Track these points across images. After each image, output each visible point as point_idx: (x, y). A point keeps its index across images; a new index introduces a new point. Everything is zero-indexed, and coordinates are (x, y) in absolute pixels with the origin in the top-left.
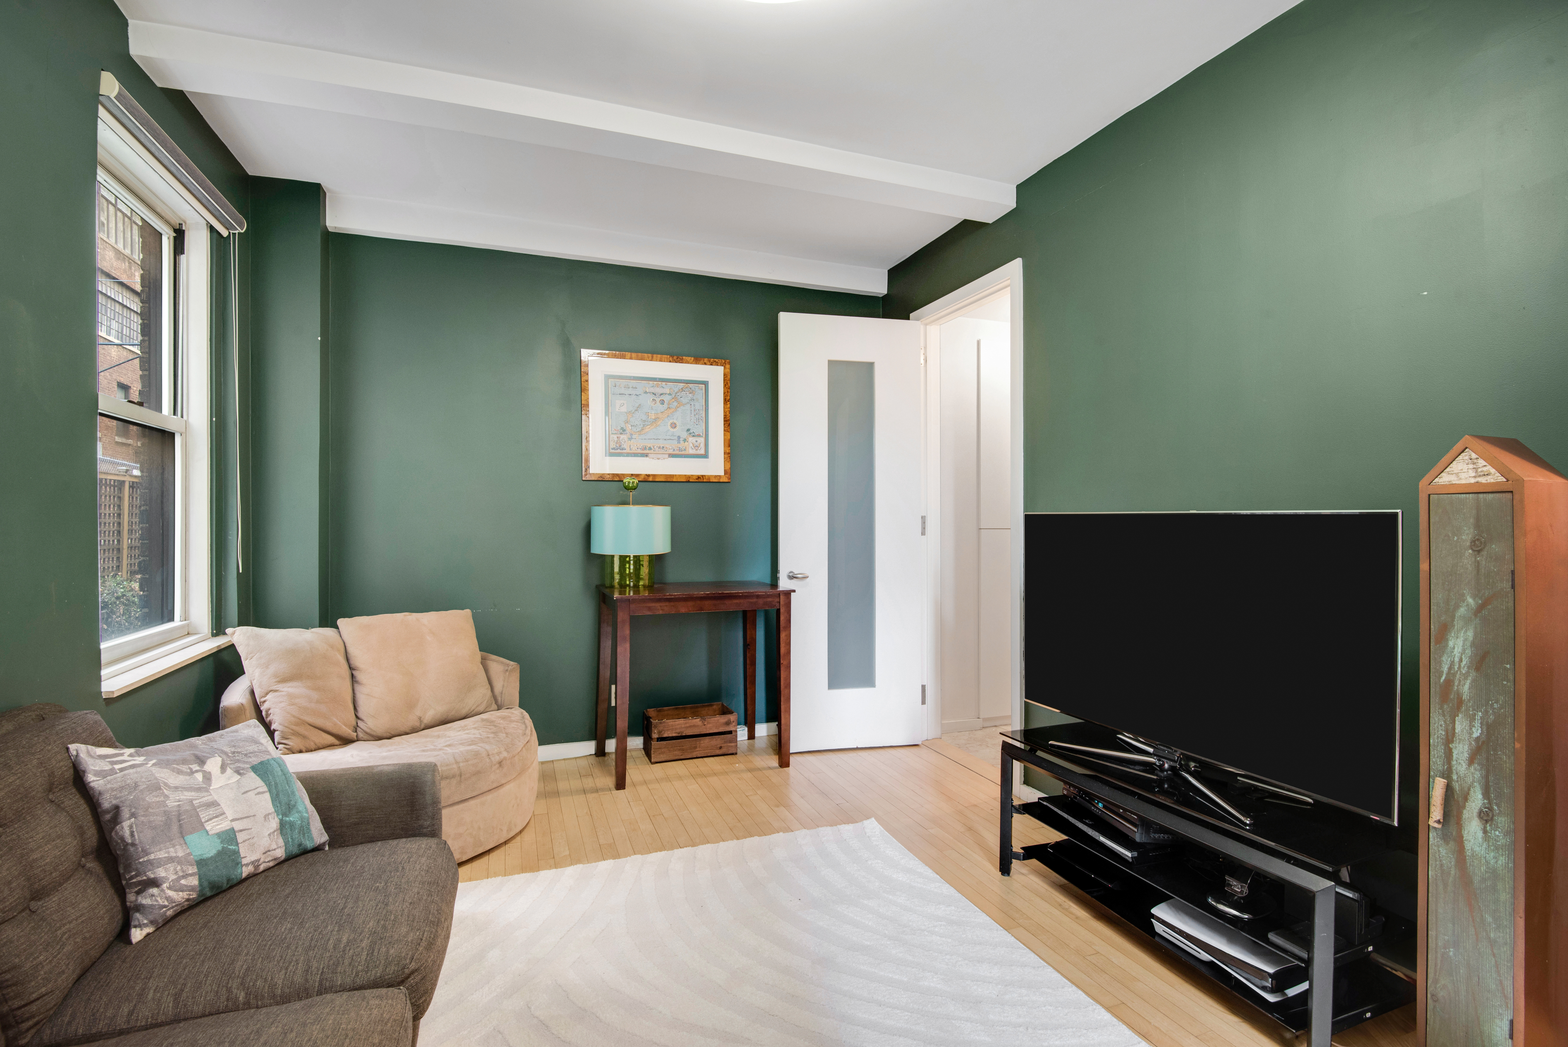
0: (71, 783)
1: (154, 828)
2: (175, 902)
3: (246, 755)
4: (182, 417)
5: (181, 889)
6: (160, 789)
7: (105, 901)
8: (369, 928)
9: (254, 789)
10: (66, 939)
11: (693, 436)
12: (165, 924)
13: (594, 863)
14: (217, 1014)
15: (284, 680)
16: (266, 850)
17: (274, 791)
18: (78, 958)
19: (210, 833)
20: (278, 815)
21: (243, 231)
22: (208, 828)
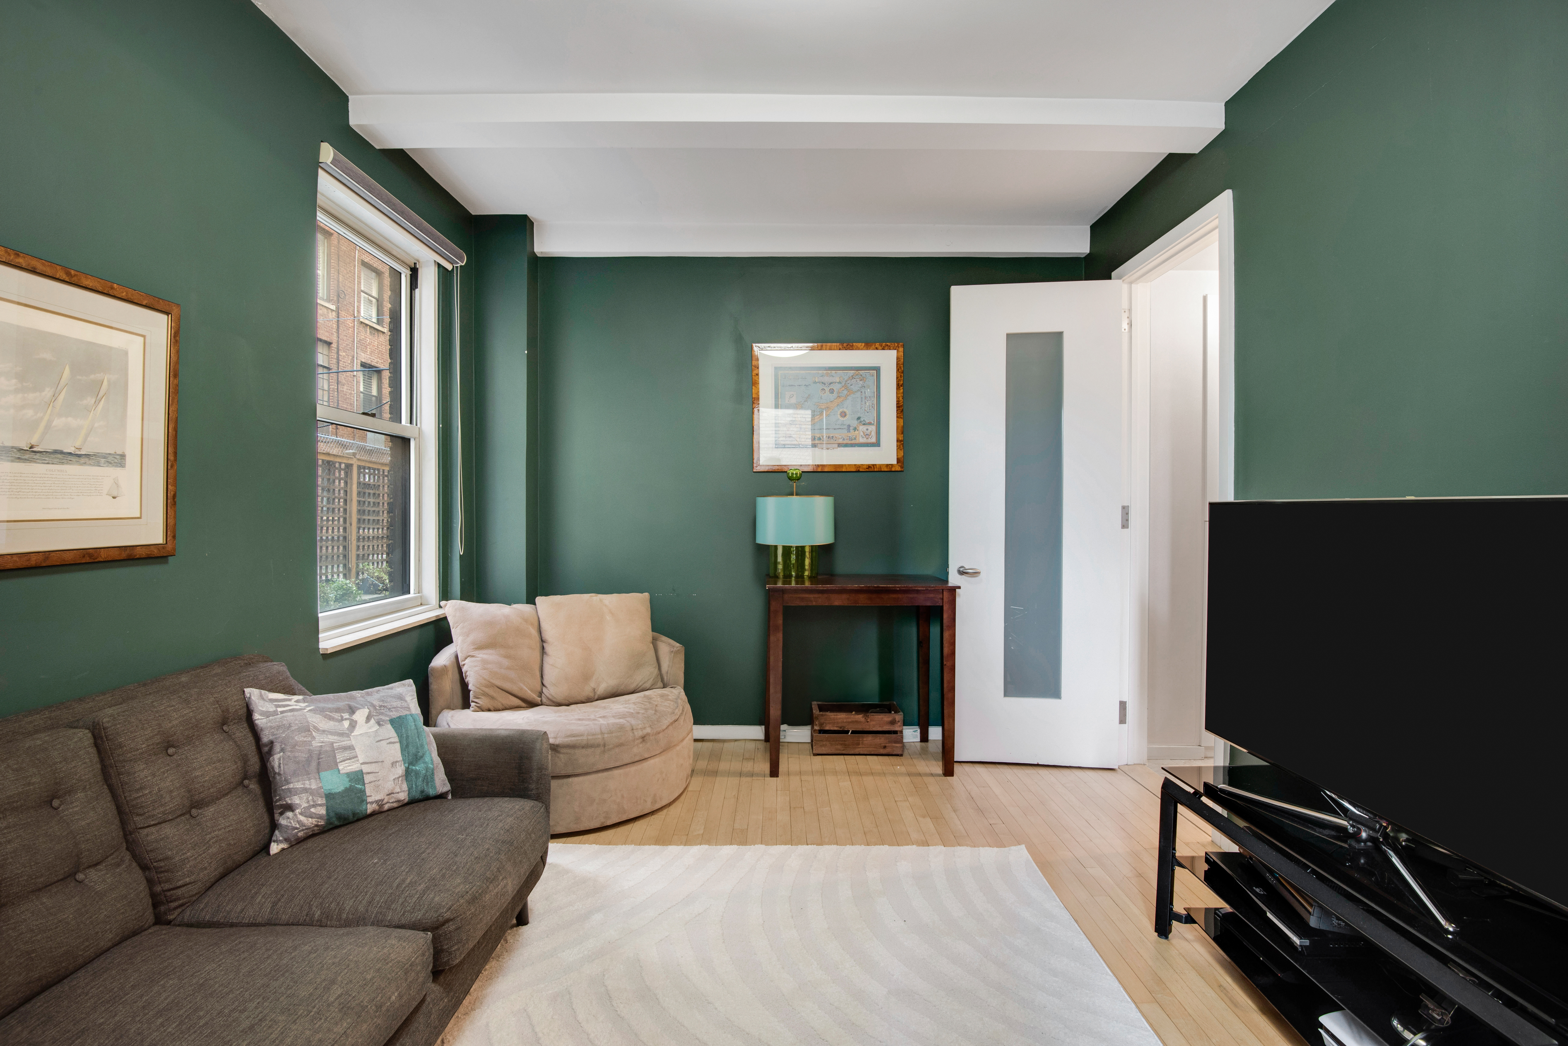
0: (244, 719)
1: (298, 763)
2: (305, 826)
3: (389, 709)
4: (417, 425)
5: (311, 816)
6: (309, 731)
7: (254, 817)
8: (431, 875)
9: (387, 739)
10: (213, 843)
11: (864, 424)
12: (297, 843)
13: (719, 846)
14: (297, 925)
15: (480, 647)
16: (390, 792)
17: (405, 742)
18: (221, 859)
19: (341, 772)
20: (405, 763)
21: (463, 264)
22: (340, 768)
